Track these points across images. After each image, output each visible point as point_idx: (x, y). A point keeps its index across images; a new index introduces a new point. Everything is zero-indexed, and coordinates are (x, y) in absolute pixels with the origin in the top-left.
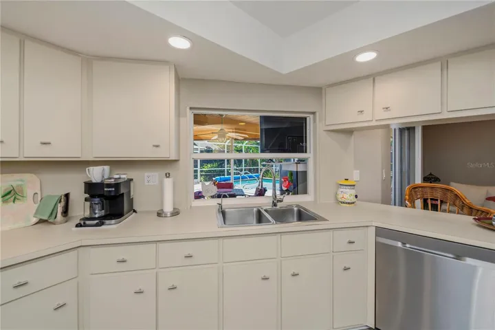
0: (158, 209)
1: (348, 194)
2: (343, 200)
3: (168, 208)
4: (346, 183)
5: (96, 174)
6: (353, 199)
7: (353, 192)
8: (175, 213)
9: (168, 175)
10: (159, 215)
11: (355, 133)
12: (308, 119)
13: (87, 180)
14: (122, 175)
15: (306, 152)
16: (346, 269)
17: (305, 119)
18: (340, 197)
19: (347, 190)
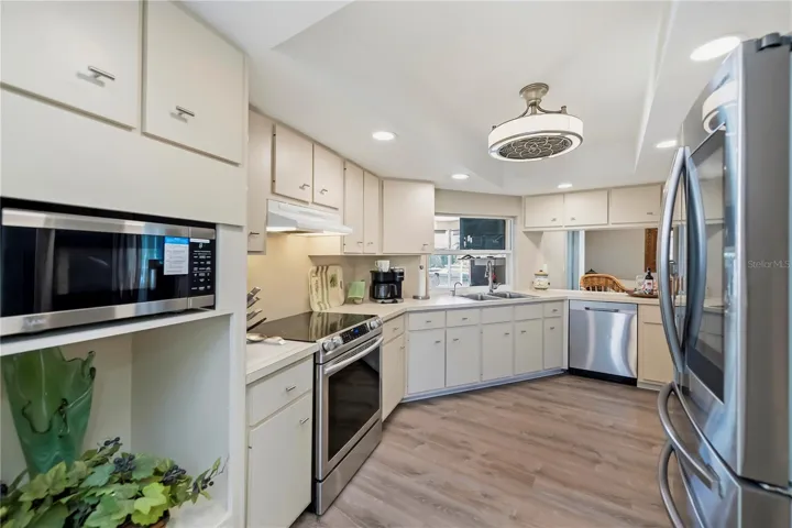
0: (415, 294)
1: (543, 282)
2: (539, 287)
3: (422, 293)
4: (541, 273)
5: (385, 266)
6: (548, 286)
7: (547, 281)
9: (421, 268)
10: (415, 297)
12: (509, 222)
13: (374, 270)
14: (398, 268)
15: (504, 249)
16: (552, 329)
17: (504, 221)
18: (537, 284)
19: (542, 279)
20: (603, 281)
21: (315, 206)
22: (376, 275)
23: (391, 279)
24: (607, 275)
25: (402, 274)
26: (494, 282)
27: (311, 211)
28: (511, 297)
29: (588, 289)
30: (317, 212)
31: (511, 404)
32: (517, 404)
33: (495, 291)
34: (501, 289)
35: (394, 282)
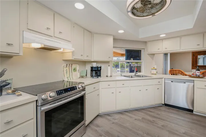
0: (107, 75)
1: (154, 72)
2: (153, 73)
3: (109, 75)
4: (154, 68)
6: (156, 73)
7: (156, 71)
8: (111, 76)
9: (109, 66)
11: (155, 55)
12: (142, 51)
13: (92, 66)
14: (99, 65)
15: (141, 60)
16: (158, 89)
17: (141, 50)
18: (152, 73)
19: (154, 70)
20: (177, 72)
21: (55, 38)
22: (92, 68)
23: (97, 69)
24: (179, 70)
25: (100, 67)
26: (137, 71)
27: (54, 40)
28: (142, 77)
29: (172, 74)
30: (58, 41)
31: (141, 118)
32: (143, 118)
33: (136, 75)
34: (139, 74)
35: (98, 70)
